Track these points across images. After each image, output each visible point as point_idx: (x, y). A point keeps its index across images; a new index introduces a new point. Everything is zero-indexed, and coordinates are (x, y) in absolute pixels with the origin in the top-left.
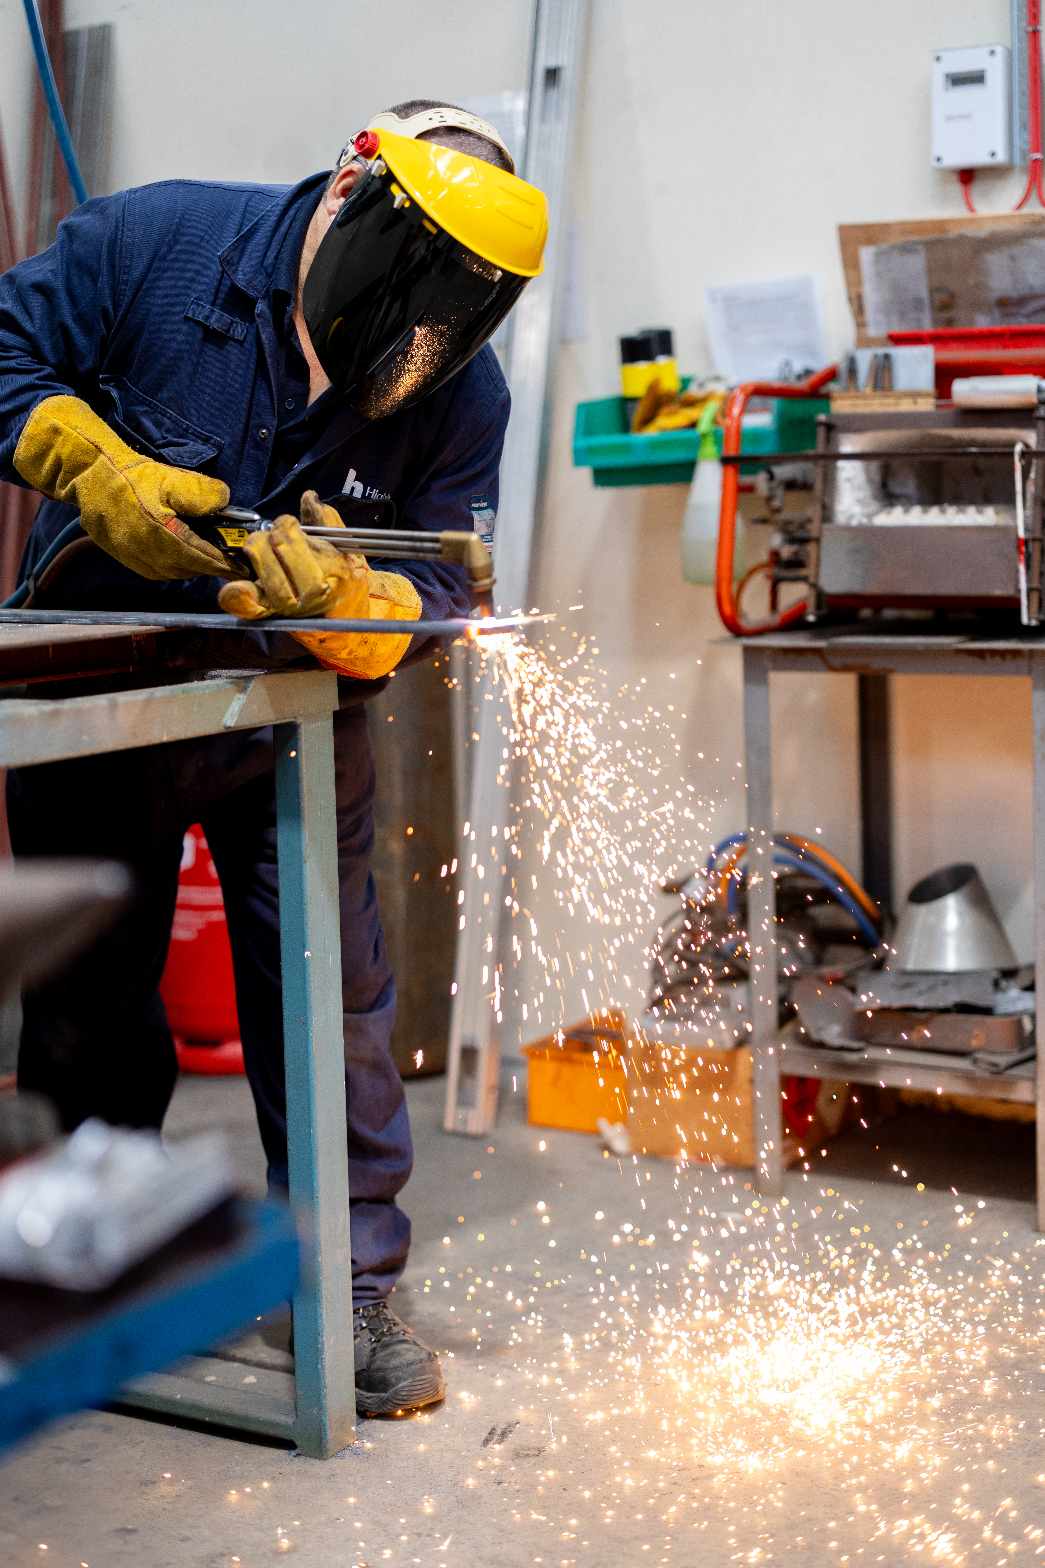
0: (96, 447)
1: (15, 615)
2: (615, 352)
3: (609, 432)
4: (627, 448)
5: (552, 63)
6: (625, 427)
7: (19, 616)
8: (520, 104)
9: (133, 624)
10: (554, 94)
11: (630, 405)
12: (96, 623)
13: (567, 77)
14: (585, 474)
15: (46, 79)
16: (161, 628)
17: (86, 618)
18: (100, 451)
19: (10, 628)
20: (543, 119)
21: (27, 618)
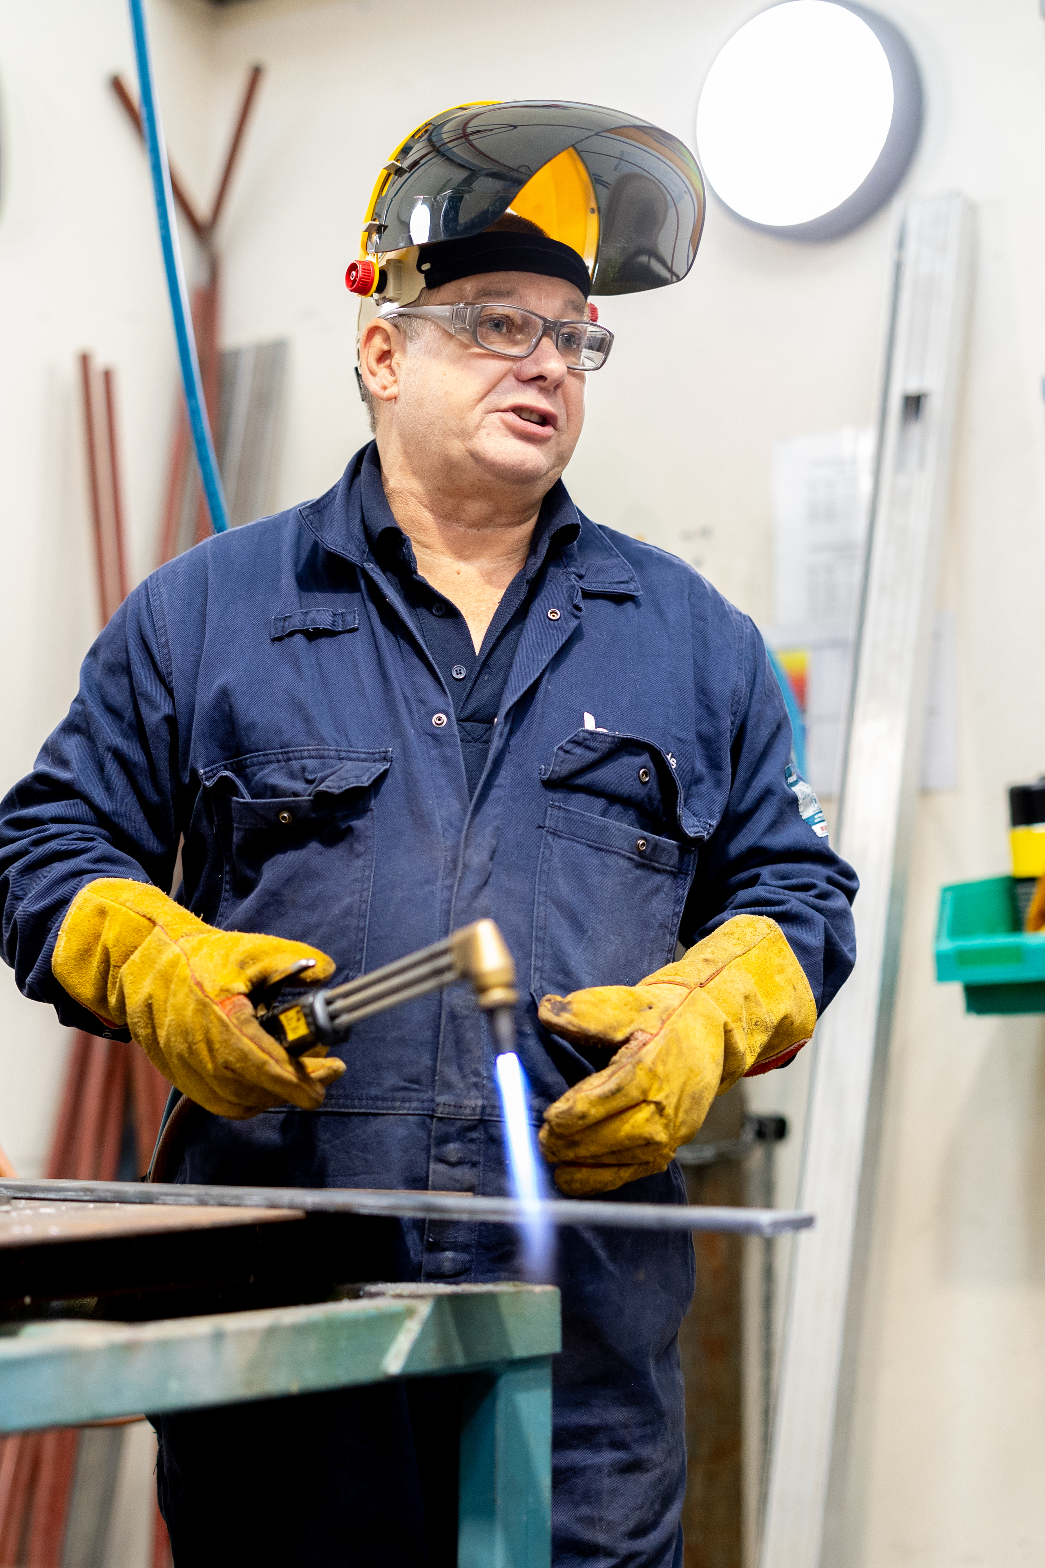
0: (149, 919)
1: (86, 1190)
2: (1002, 809)
3: (991, 931)
4: (1018, 954)
5: (913, 387)
6: (1017, 924)
7: (91, 1191)
8: (866, 444)
9: (258, 1206)
10: (915, 430)
11: (1021, 889)
12: (203, 1203)
13: (934, 407)
14: (955, 992)
15: (194, 412)
16: (298, 1214)
17: (189, 1195)
18: (154, 923)
19: (76, 1209)
20: (900, 465)
21: (102, 1195)
